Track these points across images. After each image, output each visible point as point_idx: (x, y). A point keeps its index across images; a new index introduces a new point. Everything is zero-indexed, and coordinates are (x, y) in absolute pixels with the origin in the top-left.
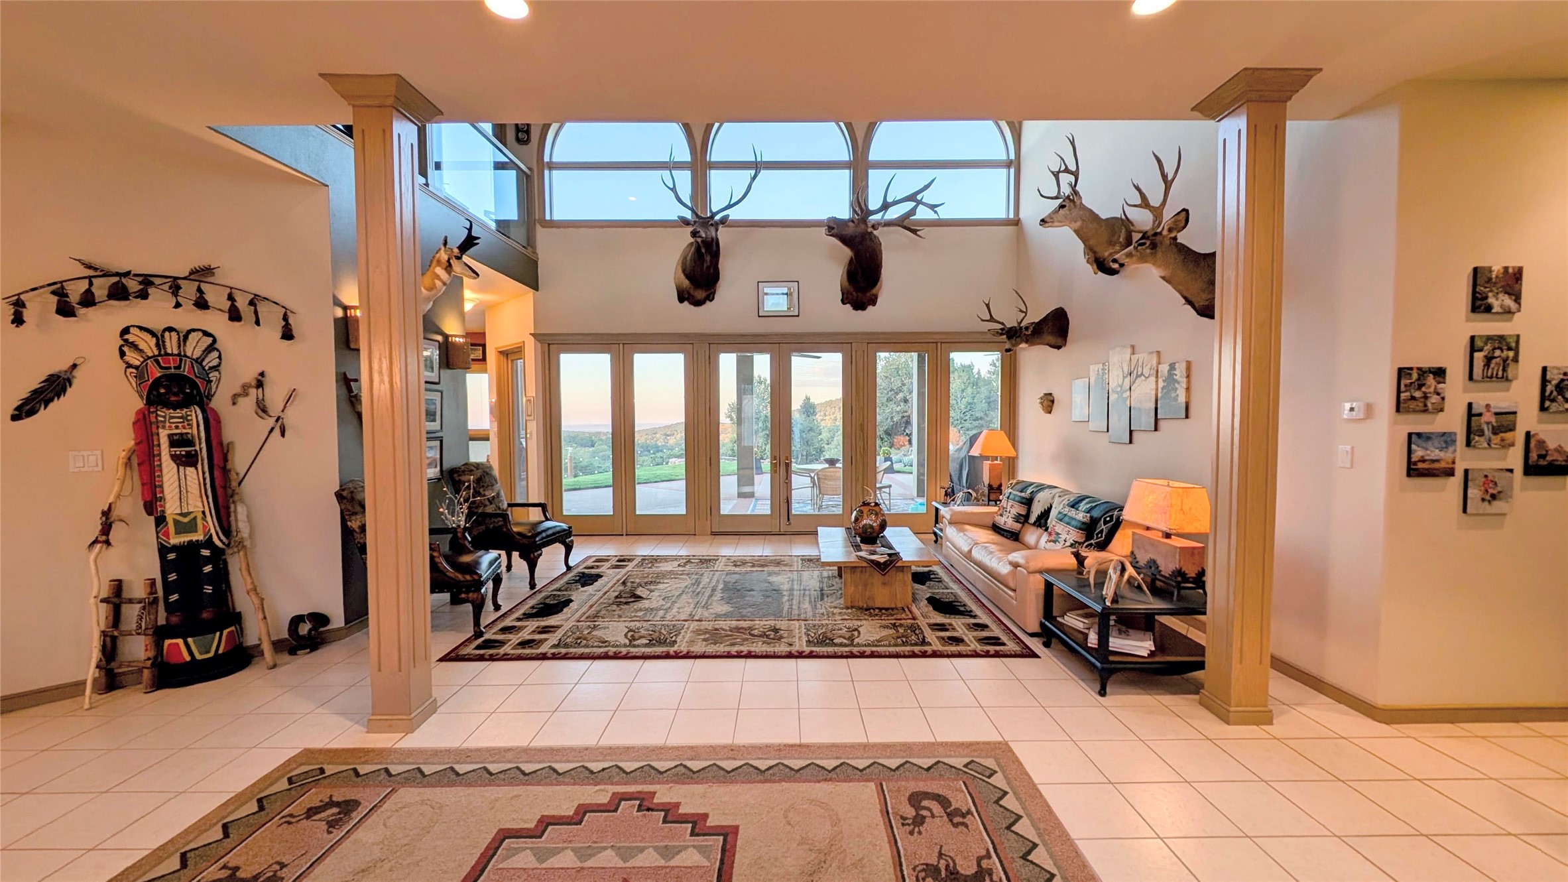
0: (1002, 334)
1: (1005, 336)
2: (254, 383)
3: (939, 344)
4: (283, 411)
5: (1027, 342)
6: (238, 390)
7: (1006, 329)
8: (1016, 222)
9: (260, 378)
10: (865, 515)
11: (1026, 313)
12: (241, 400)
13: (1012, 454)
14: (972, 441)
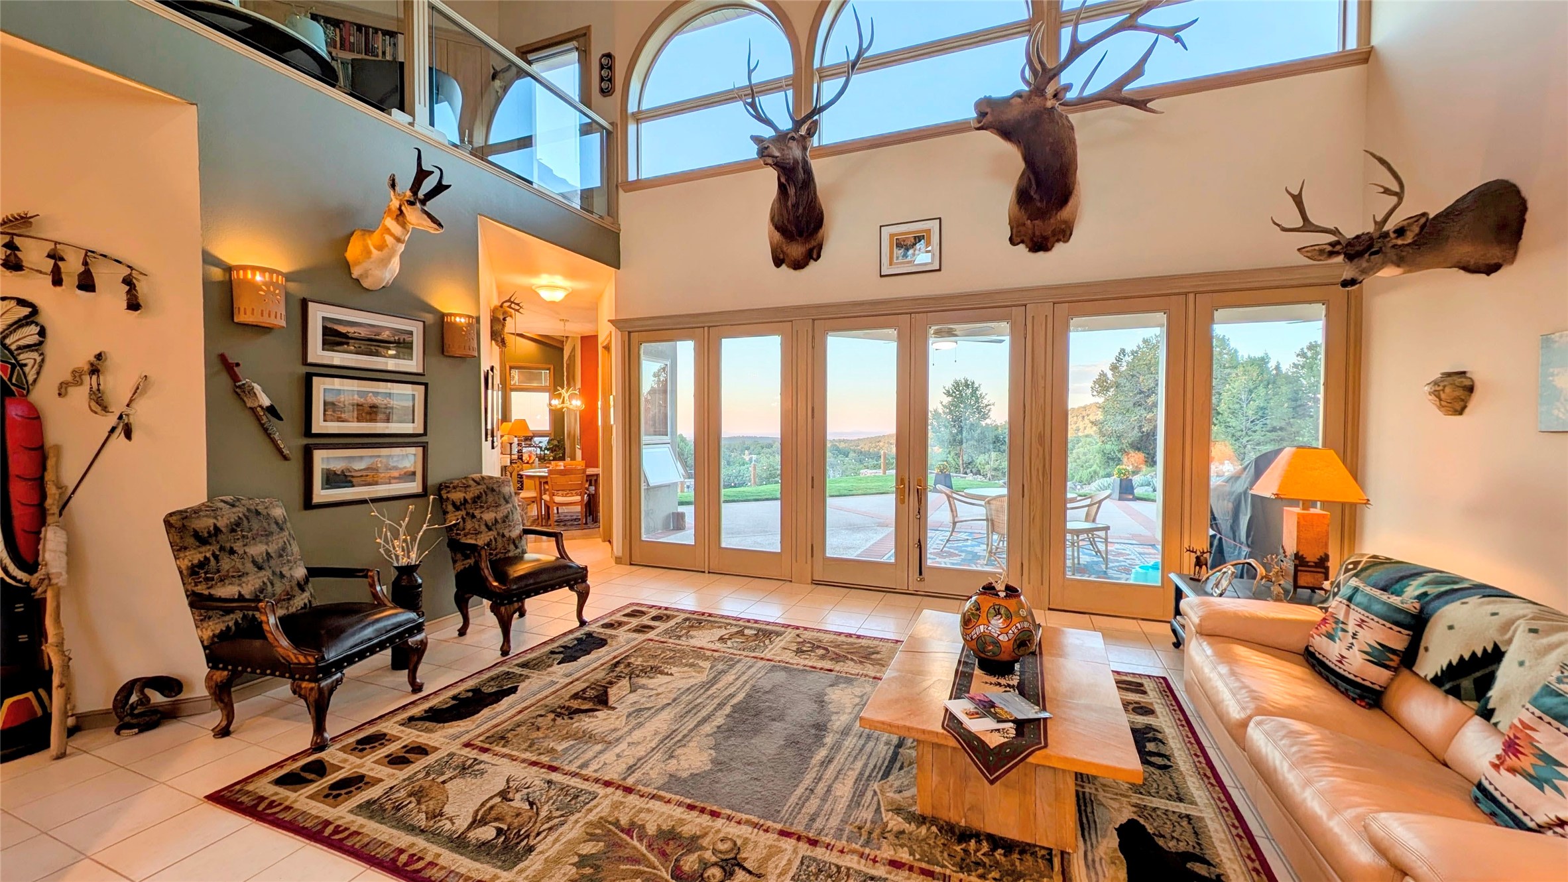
0: (1331, 254)
1: (1340, 259)
2: (86, 367)
3: (1191, 296)
4: (128, 405)
5: (1399, 262)
6: (68, 377)
7: (1344, 242)
8: (1365, 56)
9: (96, 362)
10: (984, 615)
11: (1400, 196)
12: (72, 390)
13: (1350, 493)
14: (1261, 466)
